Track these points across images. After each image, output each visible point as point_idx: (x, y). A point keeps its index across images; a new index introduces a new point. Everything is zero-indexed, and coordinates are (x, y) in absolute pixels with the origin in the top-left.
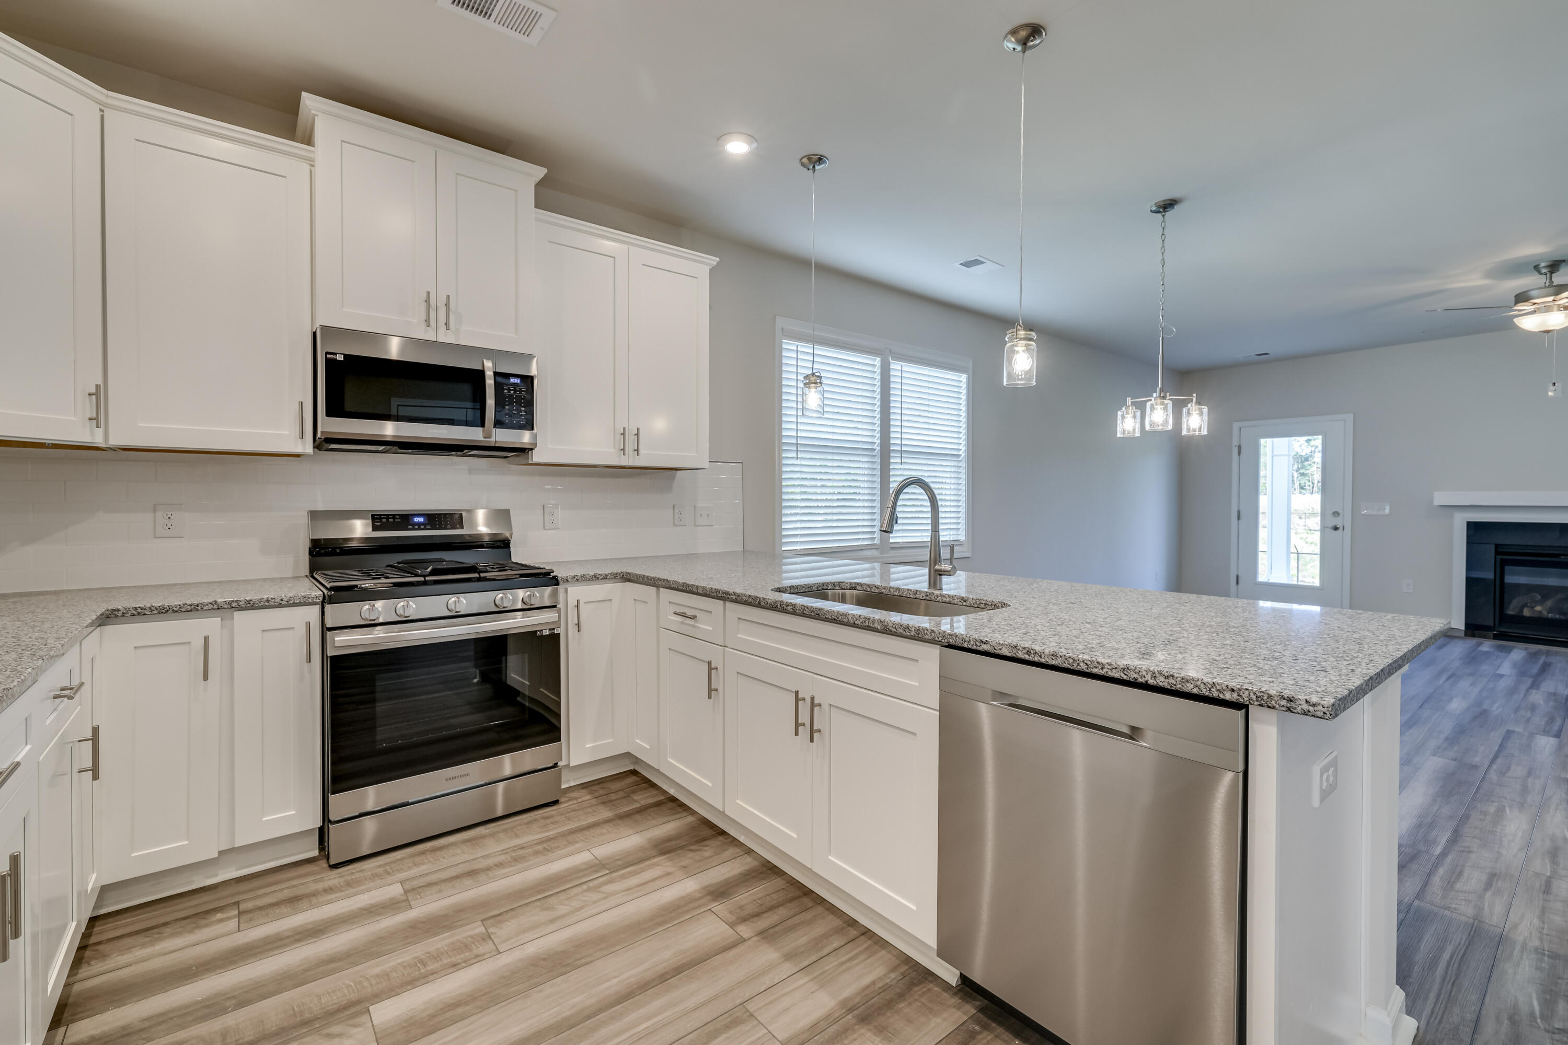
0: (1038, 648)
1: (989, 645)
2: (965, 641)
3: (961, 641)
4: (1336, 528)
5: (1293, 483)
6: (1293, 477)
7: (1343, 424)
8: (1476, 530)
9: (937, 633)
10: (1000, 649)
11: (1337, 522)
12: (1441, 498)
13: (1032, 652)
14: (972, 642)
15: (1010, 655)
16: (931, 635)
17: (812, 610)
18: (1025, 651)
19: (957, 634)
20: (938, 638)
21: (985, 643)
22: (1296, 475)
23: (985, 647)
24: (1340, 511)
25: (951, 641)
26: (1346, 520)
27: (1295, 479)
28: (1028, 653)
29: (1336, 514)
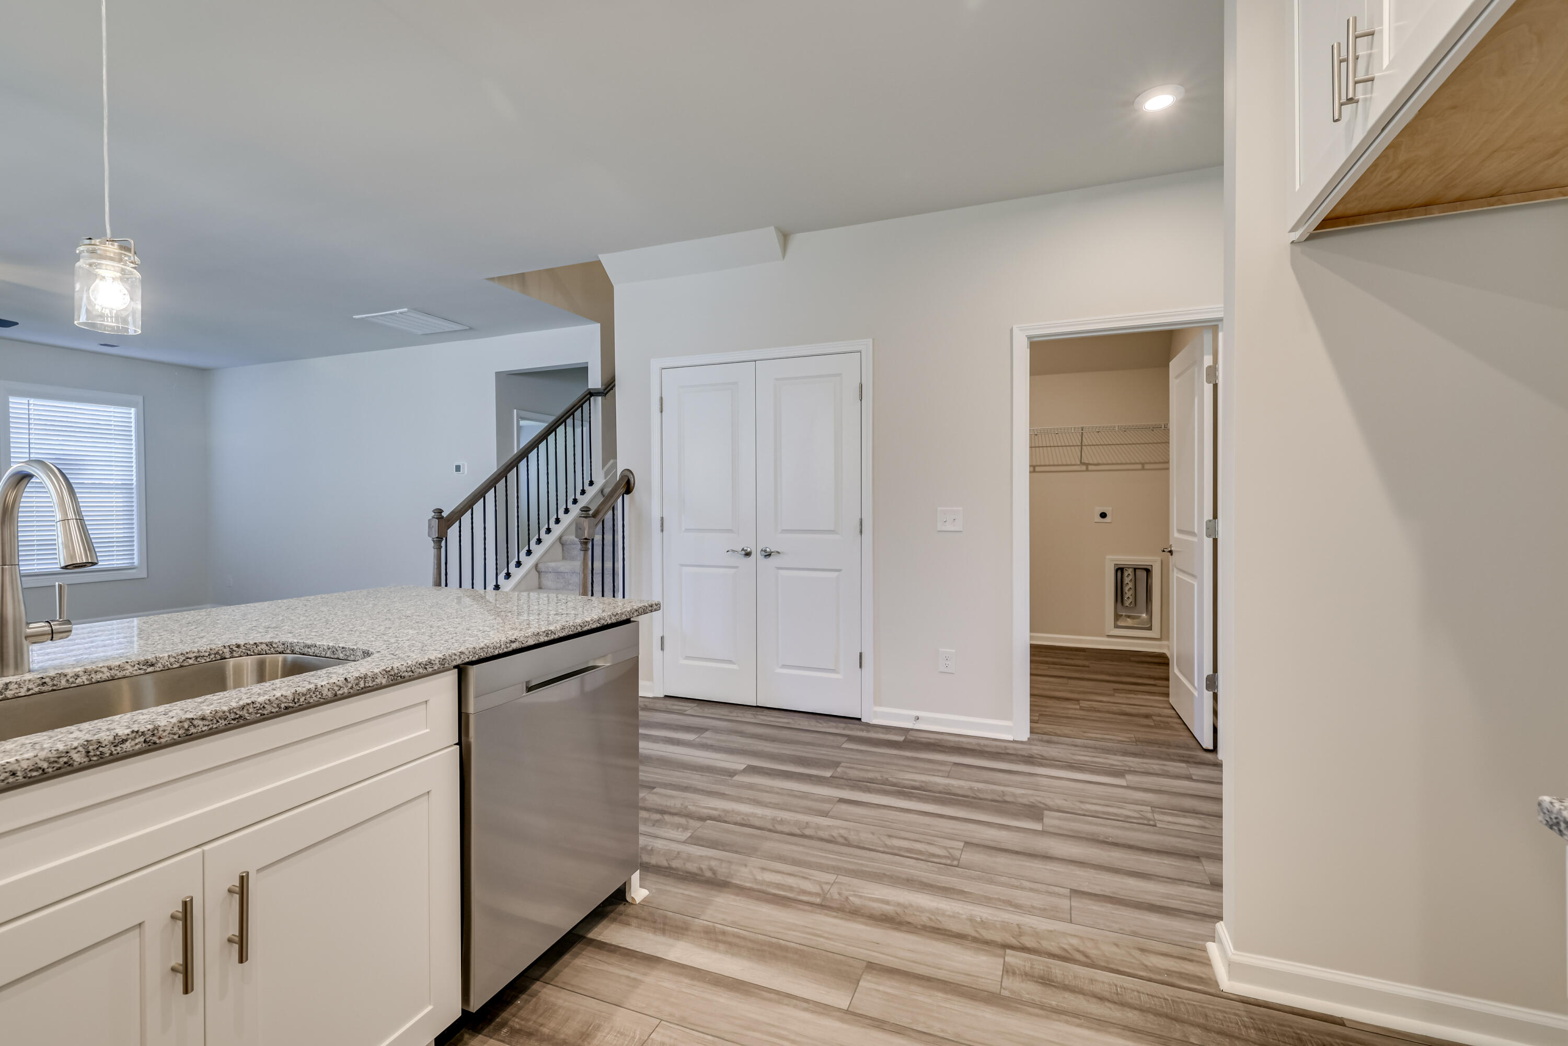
0: (552, 628)
1: (517, 643)
2: (496, 648)
3: (493, 650)
9: (467, 652)
10: (527, 642)
13: (550, 633)
14: (503, 647)
15: (533, 643)
16: (460, 658)
17: (216, 717)
18: (545, 635)
19: (488, 645)
20: (468, 658)
21: (514, 642)
23: (515, 646)
25: (482, 655)
28: (547, 635)
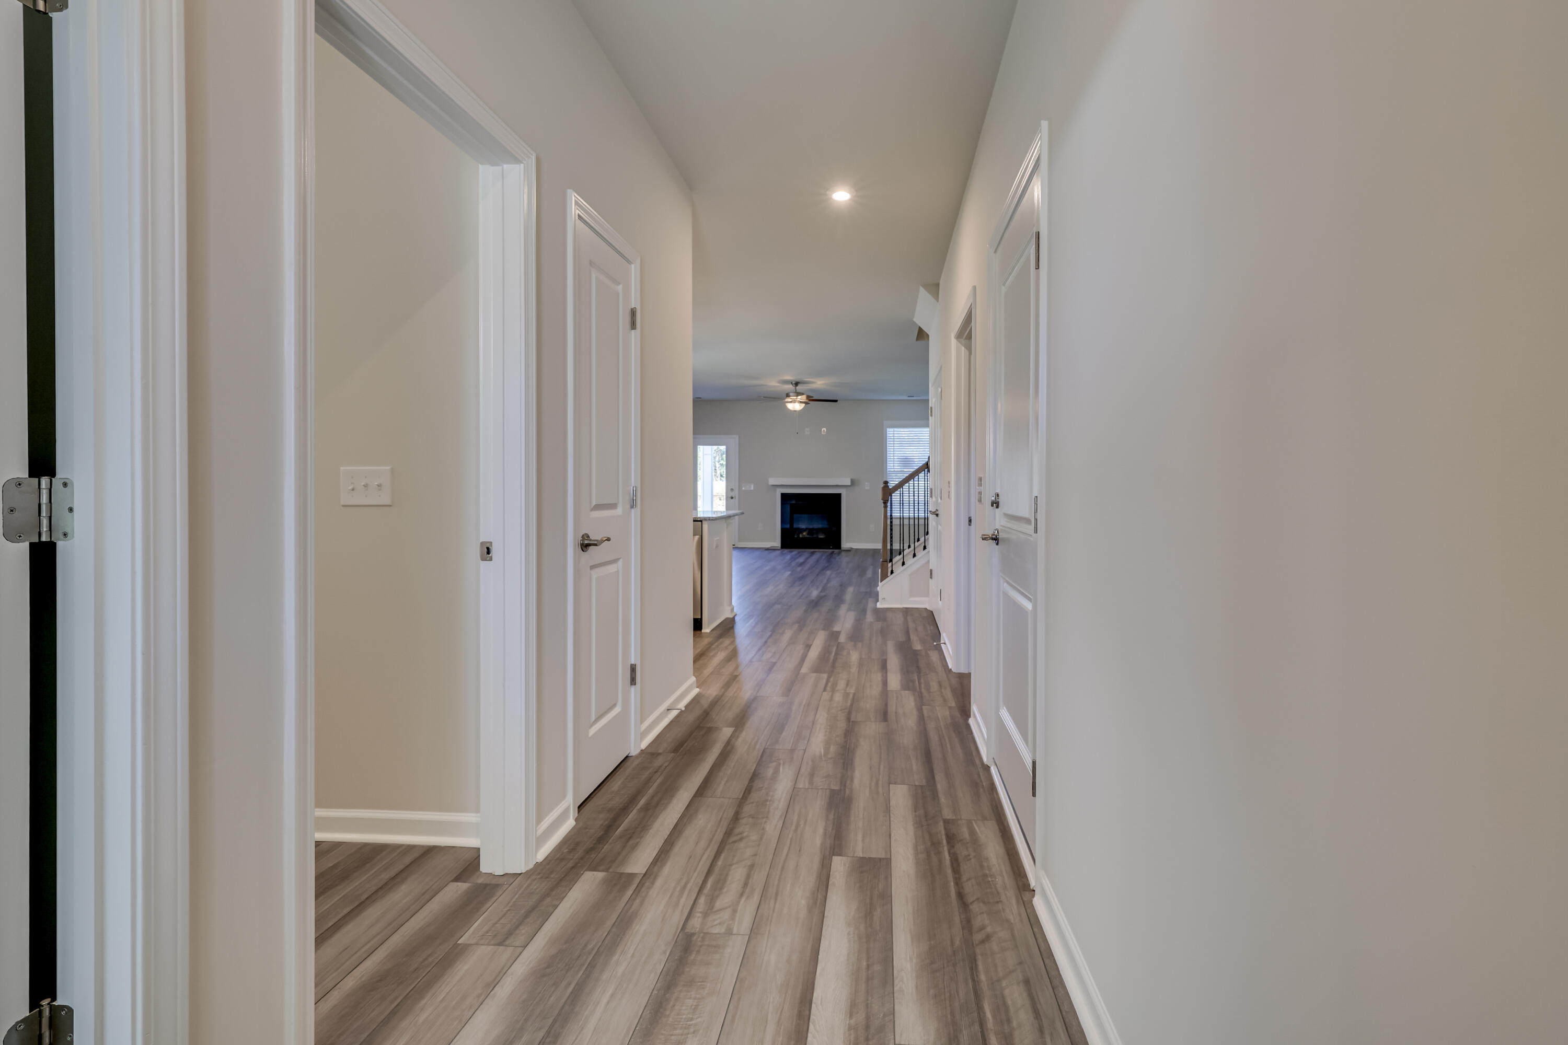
4: (732, 498)
5: (716, 472)
6: (715, 467)
7: (734, 440)
8: (785, 497)
11: (732, 494)
12: (772, 481)
22: (717, 465)
24: (733, 488)
26: (736, 494)
27: (717, 468)
29: (732, 490)
